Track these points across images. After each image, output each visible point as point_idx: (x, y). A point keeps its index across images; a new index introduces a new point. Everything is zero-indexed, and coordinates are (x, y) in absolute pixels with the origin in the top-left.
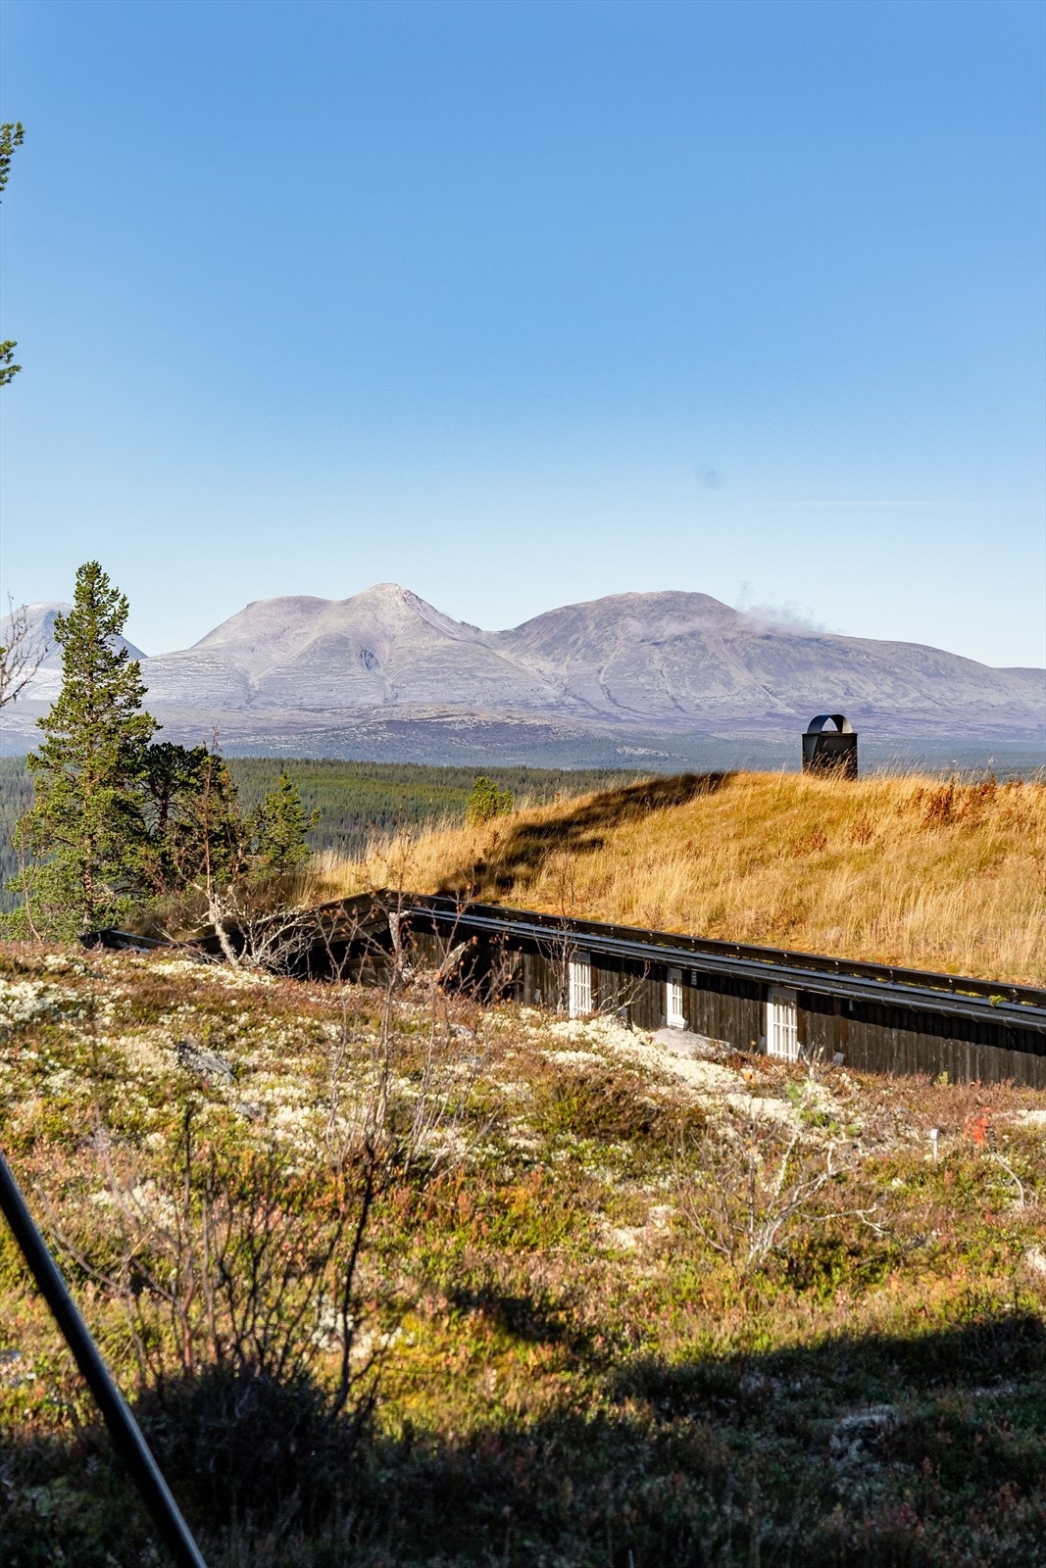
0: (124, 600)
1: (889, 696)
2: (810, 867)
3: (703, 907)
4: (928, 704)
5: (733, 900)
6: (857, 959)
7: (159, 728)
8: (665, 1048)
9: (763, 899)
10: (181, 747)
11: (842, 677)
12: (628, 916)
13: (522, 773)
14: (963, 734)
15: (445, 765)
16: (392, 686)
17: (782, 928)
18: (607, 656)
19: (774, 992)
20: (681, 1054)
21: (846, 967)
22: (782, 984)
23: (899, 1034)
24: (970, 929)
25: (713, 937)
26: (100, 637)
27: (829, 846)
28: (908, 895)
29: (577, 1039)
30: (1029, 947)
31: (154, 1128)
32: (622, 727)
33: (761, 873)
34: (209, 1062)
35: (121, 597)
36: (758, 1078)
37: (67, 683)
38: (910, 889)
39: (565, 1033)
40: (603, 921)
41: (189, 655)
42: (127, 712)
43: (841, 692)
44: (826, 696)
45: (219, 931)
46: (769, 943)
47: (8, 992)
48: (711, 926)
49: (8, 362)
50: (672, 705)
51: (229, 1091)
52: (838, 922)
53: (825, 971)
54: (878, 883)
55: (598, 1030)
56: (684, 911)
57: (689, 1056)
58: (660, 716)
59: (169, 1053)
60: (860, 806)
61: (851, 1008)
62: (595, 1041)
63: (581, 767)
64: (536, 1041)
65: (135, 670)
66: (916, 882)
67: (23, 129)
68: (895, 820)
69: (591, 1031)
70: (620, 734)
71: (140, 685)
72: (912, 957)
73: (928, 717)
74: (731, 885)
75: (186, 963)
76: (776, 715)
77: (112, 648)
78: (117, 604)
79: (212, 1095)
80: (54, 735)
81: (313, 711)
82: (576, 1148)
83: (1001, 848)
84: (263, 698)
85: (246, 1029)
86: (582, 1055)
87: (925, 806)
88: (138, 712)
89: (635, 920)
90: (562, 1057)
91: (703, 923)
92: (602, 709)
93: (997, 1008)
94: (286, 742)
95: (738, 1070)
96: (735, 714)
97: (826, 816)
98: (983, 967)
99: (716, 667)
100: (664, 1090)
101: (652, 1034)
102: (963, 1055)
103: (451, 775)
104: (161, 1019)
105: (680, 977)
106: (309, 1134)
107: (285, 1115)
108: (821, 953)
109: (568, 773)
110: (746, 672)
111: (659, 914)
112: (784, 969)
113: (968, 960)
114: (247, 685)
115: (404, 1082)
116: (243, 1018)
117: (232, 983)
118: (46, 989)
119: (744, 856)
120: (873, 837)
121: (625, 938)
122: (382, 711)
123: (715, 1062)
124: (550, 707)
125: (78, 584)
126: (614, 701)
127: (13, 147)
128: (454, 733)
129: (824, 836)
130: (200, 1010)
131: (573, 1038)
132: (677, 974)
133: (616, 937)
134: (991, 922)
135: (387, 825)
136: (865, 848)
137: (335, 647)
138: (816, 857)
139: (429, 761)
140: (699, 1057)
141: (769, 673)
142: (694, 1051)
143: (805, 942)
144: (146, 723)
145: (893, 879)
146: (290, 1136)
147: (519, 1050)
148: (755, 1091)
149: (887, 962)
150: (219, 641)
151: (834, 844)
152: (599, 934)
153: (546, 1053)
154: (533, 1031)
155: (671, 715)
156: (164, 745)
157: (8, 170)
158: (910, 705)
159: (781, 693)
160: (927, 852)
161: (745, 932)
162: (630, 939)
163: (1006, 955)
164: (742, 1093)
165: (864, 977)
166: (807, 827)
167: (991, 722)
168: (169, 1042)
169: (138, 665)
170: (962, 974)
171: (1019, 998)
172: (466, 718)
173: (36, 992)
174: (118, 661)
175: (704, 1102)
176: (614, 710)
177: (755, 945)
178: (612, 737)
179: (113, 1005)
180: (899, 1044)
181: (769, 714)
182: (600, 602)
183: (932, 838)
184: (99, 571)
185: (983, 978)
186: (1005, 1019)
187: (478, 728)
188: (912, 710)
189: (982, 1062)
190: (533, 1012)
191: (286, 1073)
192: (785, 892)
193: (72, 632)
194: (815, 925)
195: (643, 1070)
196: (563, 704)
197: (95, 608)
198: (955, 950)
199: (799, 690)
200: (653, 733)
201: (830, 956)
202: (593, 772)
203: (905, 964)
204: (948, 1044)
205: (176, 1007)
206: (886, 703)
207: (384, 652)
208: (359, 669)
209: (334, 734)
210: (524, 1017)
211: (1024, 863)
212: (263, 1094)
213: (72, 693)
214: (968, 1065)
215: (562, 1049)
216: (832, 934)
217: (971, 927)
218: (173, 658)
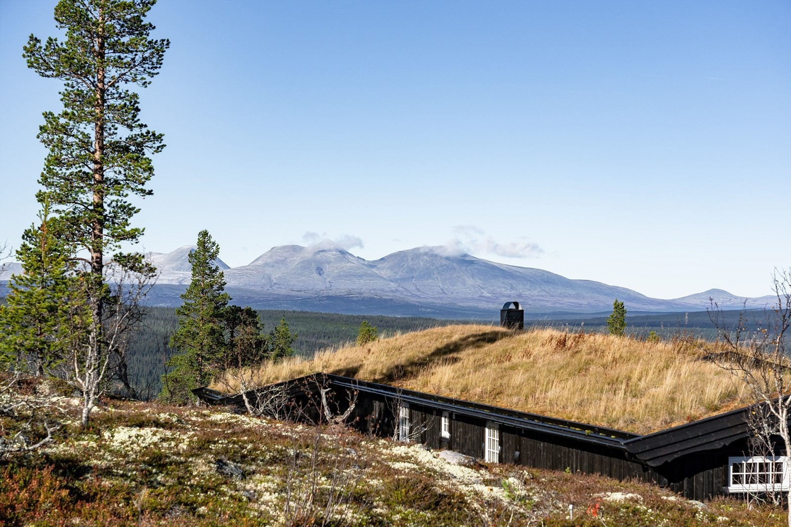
0: (218, 246)
1: (529, 290)
2: (505, 369)
3: (459, 386)
4: (544, 293)
5: (472, 383)
6: (526, 411)
7: (231, 299)
8: (445, 460)
9: (485, 383)
10: (240, 307)
11: (510, 282)
12: (425, 388)
13: (381, 318)
14: (558, 305)
15: (350, 314)
16: (329, 282)
17: (493, 396)
18: (416, 272)
19: (488, 424)
20: (452, 463)
21: (521, 415)
22: (493, 421)
23: (544, 445)
24: (576, 400)
25: (463, 399)
26: (207, 261)
27: (513, 359)
28: (548, 383)
29: (404, 455)
30: (602, 408)
31: (202, 504)
32: (421, 300)
33: (483, 370)
34: (232, 470)
35: (216, 245)
36: (488, 476)
37: (193, 280)
38: (549, 380)
39: (399, 452)
40: (415, 390)
41: (247, 268)
42: (218, 292)
43: (509, 288)
44: (503, 289)
45: (244, 397)
46: (487, 402)
47: (138, 433)
48: (461, 394)
49: (160, 143)
50: (441, 292)
51: (240, 484)
52: (518, 394)
53: (512, 416)
54: (535, 377)
55: (414, 451)
56: (450, 387)
57: (456, 464)
58: (437, 296)
59: (212, 465)
60: (526, 342)
61: (523, 432)
62: (413, 456)
63: (404, 316)
64: (386, 457)
65: (222, 275)
66: (552, 377)
67: (170, 41)
68: (541, 348)
69: (411, 451)
70: (420, 303)
71: (223, 281)
72: (551, 411)
73: (544, 299)
74: (471, 376)
75: (228, 414)
76: (483, 297)
77: (212, 266)
78: (214, 248)
79: (232, 486)
80: (187, 302)
81: (296, 291)
82: (404, 513)
83: (588, 363)
84: (276, 286)
85: (250, 452)
86: (407, 465)
87: (554, 343)
88: (222, 293)
89: (429, 390)
90: (398, 465)
91: (459, 393)
92: (413, 293)
93: (589, 436)
94: (286, 304)
95: (478, 471)
96: (467, 296)
97: (511, 346)
98: (582, 417)
99: (459, 277)
100: (445, 483)
101: (439, 453)
102: (572, 455)
103: (352, 318)
104: (210, 447)
105: (448, 416)
106: (277, 508)
107: (266, 497)
108: (510, 408)
109: (399, 318)
110: (471, 279)
111: (439, 388)
112: (494, 414)
113: (576, 413)
114: (270, 280)
115: (323, 479)
116: (250, 446)
117: (248, 424)
118: (157, 431)
119: (476, 363)
120: (532, 356)
121: (424, 398)
122: (325, 292)
123: (468, 467)
124: (392, 291)
125: (199, 239)
126: (418, 290)
127: (165, 49)
128: (353, 301)
129: (510, 355)
130: (229, 442)
131: (403, 455)
132: (447, 414)
133: (420, 397)
134: (586, 397)
135: (326, 338)
136: (528, 361)
137: (306, 265)
138: (507, 364)
139: (344, 313)
140: (460, 464)
141: (481, 279)
142: (458, 461)
143: (503, 403)
144: (225, 297)
145: (541, 375)
146: (268, 508)
147: (378, 462)
148: (487, 483)
149: (539, 413)
150: (260, 262)
151: (515, 359)
152: (413, 396)
153: (390, 463)
154: (384, 451)
155: (441, 296)
156: (233, 306)
157: (162, 59)
158: (536, 294)
159: (486, 288)
160: (556, 364)
161: (477, 397)
162: (427, 398)
163: (592, 411)
164: (480, 484)
165: (529, 419)
166: (503, 350)
167: (569, 301)
168: (213, 460)
169: (223, 273)
170: (573, 420)
171: (599, 432)
172: (358, 295)
173: (152, 433)
174: (215, 271)
175: (464, 489)
176: (418, 293)
177: (481, 403)
178: (417, 304)
179: (188, 440)
180: (544, 448)
181: (480, 296)
182: (413, 250)
183: (557, 357)
184: (207, 234)
185: (583, 422)
186: (592, 441)
187: (363, 299)
188: (538, 296)
189: (581, 459)
190: (385, 442)
191: (269, 474)
192: (495, 380)
193: (196, 259)
194: (508, 395)
195: (435, 472)
196: (397, 290)
197: (206, 250)
198: (569, 409)
199: (492, 287)
200: (433, 303)
201: (515, 410)
202: (409, 318)
203: (548, 415)
204: (566, 450)
205: (218, 441)
206: (527, 293)
207: (327, 269)
208: (316, 275)
209: (305, 301)
210: (380, 444)
211: (598, 370)
212: (257, 486)
213: (195, 284)
214: (574, 460)
215: (398, 462)
216: (515, 399)
217: (576, 399)
218: (241, 269)
